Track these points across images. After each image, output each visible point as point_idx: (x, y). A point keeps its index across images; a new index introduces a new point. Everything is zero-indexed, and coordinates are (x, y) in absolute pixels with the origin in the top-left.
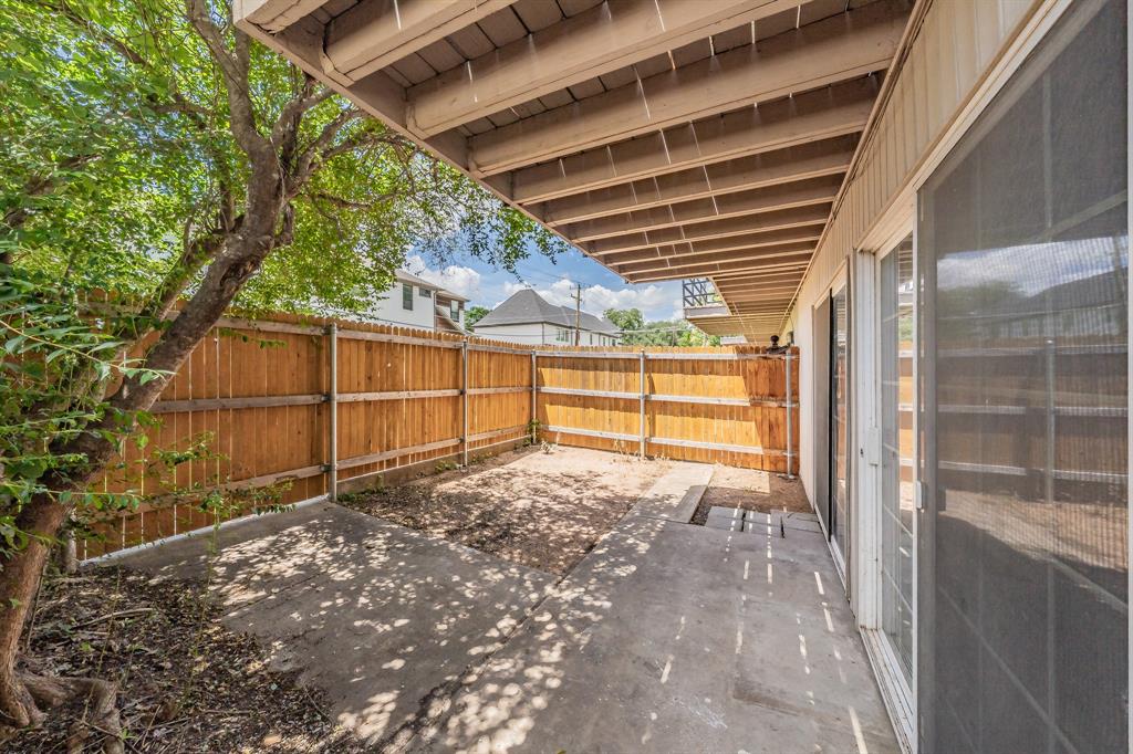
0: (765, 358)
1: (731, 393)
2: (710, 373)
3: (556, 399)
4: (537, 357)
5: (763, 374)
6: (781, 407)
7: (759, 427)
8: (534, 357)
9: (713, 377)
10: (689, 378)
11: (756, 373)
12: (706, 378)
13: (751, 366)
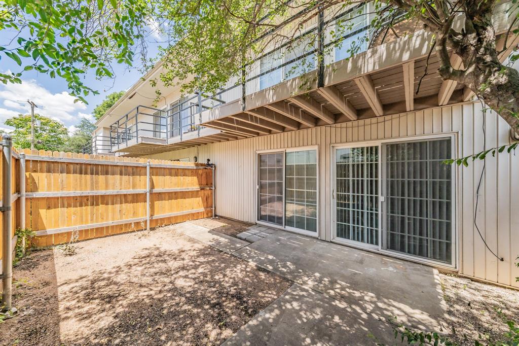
0: (205, 168)
1: (193, 184)
2: (184, 175)
3: (51, 203)
4: (27, 161)
5: (204, 175)
6: (210, 189)
7: (202, 199)
8: (22, 162)
9: (185, 177)
10: (173, 178)
11: (202, 175)
12: (182, 178)
13: (200, 172)
